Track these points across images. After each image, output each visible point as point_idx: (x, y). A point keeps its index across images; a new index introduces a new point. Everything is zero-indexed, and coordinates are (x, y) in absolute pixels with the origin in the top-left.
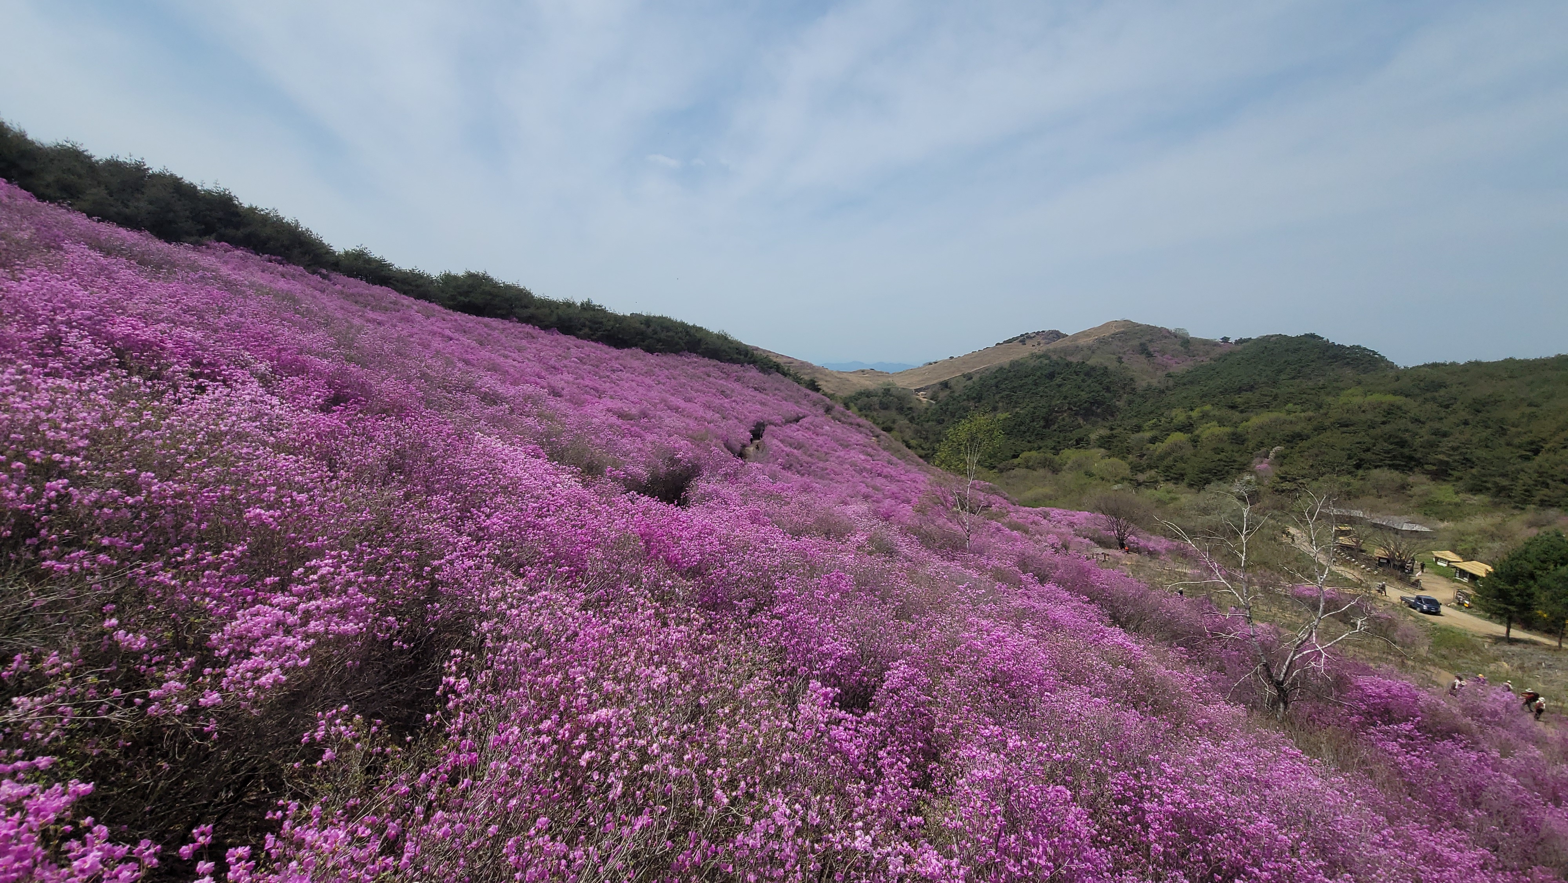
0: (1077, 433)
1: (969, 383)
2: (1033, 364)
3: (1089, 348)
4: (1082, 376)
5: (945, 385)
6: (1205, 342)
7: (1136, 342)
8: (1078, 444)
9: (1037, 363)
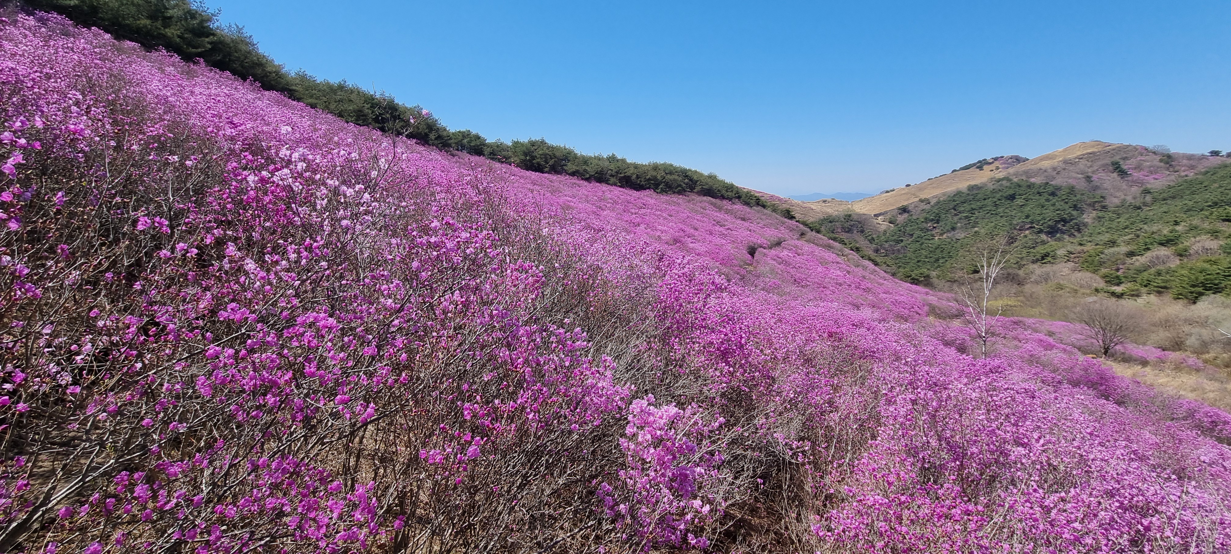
0: (1041, 250)
1: (927, 207)
2: (992, 187)
3: (1054, 169)
4: (1046, 196)
5: (904, 210)
6: (1190, 157)
7: (1108, 161)
8: (1043, 258)
9: (997, 186)
